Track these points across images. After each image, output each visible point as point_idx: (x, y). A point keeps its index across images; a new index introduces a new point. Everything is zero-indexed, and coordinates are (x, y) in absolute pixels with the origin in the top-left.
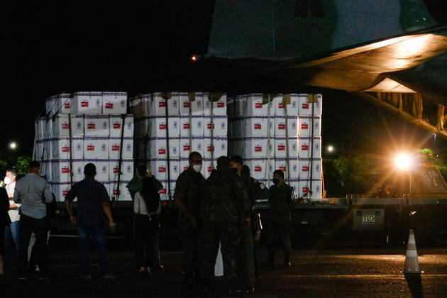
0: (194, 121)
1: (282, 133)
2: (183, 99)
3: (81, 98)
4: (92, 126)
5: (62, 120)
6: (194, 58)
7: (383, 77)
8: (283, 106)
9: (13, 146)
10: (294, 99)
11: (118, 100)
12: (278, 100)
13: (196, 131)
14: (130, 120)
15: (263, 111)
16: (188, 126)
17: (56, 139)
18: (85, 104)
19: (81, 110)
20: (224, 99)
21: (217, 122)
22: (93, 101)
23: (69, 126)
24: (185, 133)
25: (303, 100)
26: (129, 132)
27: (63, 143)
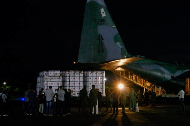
0: (76, 77)
1: (96, 80)
2: (73, 72)
3: (50, 72)
4: (52, 79)
5: (45, 77)
6: (74, 63)
7: (118, 67)
8: (96, 74)
9: (5, 83)
10: (98, 72)
11: (58, 73)
12: (95, 72)
13: (76, 80)
14: (61, 77)
15: (91, 75)
16: (74, 79)
17: (43, 82)
18: (51, 74)
19: (50, 75)
20: (82, 72)
21: (81, 78)
22: (52, 73)
23: (47, 79)
24: (74, 80)
25: (100, 72)
26: (61, 80)
27: (45, 83)
